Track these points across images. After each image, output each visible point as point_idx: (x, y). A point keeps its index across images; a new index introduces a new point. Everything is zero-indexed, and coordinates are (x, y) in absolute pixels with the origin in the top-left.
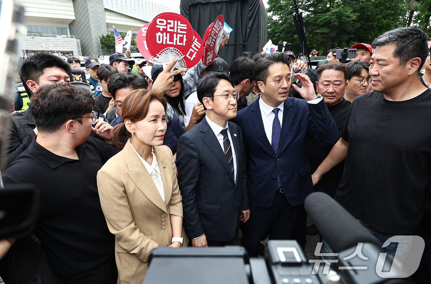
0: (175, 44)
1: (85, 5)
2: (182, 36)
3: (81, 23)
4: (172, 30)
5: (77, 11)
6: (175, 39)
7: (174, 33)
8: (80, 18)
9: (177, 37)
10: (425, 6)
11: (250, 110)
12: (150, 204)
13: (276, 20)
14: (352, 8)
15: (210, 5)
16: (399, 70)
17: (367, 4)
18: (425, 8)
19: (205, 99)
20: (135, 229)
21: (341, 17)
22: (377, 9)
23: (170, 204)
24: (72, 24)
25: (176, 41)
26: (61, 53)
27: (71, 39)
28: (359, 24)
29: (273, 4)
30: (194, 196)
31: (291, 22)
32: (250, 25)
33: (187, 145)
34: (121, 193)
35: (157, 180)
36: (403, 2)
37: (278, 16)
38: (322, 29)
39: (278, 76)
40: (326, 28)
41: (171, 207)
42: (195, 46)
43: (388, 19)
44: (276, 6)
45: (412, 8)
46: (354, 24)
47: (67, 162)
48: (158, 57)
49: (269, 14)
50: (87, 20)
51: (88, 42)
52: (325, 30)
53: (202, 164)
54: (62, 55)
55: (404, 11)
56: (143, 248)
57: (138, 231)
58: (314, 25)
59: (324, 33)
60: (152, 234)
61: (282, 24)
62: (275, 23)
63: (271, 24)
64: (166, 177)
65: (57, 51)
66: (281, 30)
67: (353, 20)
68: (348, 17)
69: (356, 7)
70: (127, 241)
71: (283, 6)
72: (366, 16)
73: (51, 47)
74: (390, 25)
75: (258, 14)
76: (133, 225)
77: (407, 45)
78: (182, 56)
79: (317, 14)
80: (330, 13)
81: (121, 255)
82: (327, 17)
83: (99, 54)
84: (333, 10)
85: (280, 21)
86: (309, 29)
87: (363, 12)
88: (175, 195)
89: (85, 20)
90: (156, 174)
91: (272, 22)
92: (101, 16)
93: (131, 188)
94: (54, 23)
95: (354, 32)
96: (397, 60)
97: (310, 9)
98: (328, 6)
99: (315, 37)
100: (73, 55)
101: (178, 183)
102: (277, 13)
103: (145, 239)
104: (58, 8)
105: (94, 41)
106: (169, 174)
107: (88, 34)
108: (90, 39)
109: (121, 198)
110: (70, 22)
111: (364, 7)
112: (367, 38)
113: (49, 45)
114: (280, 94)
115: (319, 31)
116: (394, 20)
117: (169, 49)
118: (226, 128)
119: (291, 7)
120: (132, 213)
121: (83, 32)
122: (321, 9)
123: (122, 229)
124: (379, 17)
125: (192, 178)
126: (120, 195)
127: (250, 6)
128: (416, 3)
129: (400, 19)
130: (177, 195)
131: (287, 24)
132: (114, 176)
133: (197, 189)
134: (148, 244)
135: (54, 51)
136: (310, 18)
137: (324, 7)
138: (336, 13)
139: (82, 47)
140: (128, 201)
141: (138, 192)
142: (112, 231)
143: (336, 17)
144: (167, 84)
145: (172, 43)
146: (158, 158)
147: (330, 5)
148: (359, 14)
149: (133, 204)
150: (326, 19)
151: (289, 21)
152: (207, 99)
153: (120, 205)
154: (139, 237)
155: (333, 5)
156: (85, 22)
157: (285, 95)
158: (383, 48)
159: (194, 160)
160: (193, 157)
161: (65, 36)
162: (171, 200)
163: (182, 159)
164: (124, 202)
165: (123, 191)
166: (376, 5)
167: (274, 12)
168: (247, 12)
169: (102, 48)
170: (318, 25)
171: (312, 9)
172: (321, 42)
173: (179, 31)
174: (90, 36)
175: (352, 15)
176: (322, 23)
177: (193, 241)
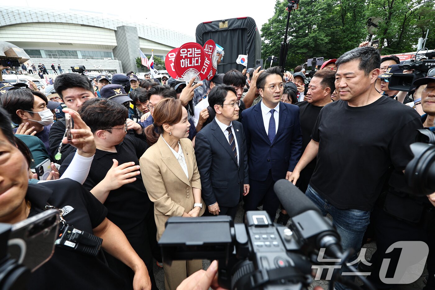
0: (193, 65)
1: (124, 34)
2: (197, 58)
3: (122, 48)
4: (191, 56)
5: (118, 39)
6: (193, 62)
7: (192, 57)
8: (121, 44)
9: (194, 60)
10: (381, 30)
11: (254, 109)
12: (178, 180)
13: (268, 43)
14: (325, 33)
15: (218, 33)
16: (365, 80)
17: (337, 30)
18: (381, 32)
19: (216, 107)
20: (168, 198)
21: (317, 40)
22: (344, 34)
23: (192, 180)
24: (115, 49)
25: (194, 63)
26: (108, 71)
27: (115, 60)
28: (330, 46)
29: (265, 31)
30: (209, 175)
31: (278, 44)
32: (248, 47)
33: (202, 140)
34: (157, 173)
35: (182, 163)
36: (364, 28)
37: (269, 40)
38: (302, 49)
39: (273, 84)
40: (305, 49)
41: (193, 182)
42: (206, 64)
43: (352, 41)
44: (267, 32)
45: (371, 32)
46: (327, 45)
47: (107, 154)
48: (183, 78)
49: (263, 39)
50: (126, 46)
51: (127, 62)
52: (304, 50)
53: (214, 153)
54: (109, 73)
55: (365, 35)
56: (174, 211)
57: (170, 199)
58: (296, 47)
59: (304, 53)
60: (180, 202)
61: (271, 47)
62: (266, 45)
63: (263, 47)
64: (188, 161)
65: (104, 70)
66: (271, 51)
67: (326, 43)
68: (322, 40)
69: (328, 32)
70: (162, 206)
71: (272, 32)
72: (335, 39)
73: (100, 66)
74: (354, 46)
75: (254, 39)
76: (166, 195)
77: (369, 59)
78: (198, 73)
79: (298, 38)
80: (309, 37)
81: (158, 216)
82: (306, 40)
83: (136, 71)
84: (311, 35)
85: (270, 44)
86: (292, 49)
87: (334, 36)
88: (196, 174)
89: (124, 46)
90: (181, 159)
91: (264, 45)
92: (136, 43)
93: (164, 170)
94: (101, 49)
95: (326, 51)
96: (362, 72)
97: (293, 35)
98: (307, 32)
99: (296, 56)
100: (116, 73)
101: (197, 165)
102: (268, 38)
103: (175, 205)
104: (104, 37)
105: (132, 62)
106: (191, 158)
107: (127, 56)
108: (129, 61)
109: (157, 176)
110: (114, 48)
111: (334, 32)
112: (336, 56)
113: (99, 65)
114: (274, 97)
115: (300, 52)
116: (357, 42)
117: (189, 70)
118: (230, 126)
119: (279, 33)
120: (165, 187)
121: (123, 55)
122: (302, 34)
123: (159, 198)
124: (346, 39)
125: (207, 163)
126: (156, 174)
127: (249, 33)
128: (374, 29)
129: (362, 41)
130: (197, 173)
131: (276, 46)
132: (152, 161)
133: (211, 170)
134: (177, 208)
135: (103, 70)
136: (293, 41)
137: (303, 32)
138: (313, 37)
139: (123, 66)
140: (162, 178)
141: (169, 172)
142: (152, 200)
143: (313, 41)
144: (190, 96)
145: (191, 65)
146: (182, 147)
147: (309, 31)
148: (330, 38)
149: (166, 181)
150: (305, 42)
151: (277, 44)
152: (217, 106)
153: (157, 181)
154: (171, 204)
155: (311, 31)
156: (125, 48)
157: (278, 98)
158: (348, 64)
159: (208, 150)
160: (207, 148)
161: (110, 58)
162: (193, 177)
163: (199, 150)
164: (159, 179)
165: (159, 171)
166: (344, 30)
167: (266, 37)
168: (246, 37)
169: (138, 67)
170: (299, 47)
171: (294, 34)
172: (301, 60)
173: (196, 56)
174: (128, 58)
175: (325, 39)
176: (302, 45)
177: (208, 207)
